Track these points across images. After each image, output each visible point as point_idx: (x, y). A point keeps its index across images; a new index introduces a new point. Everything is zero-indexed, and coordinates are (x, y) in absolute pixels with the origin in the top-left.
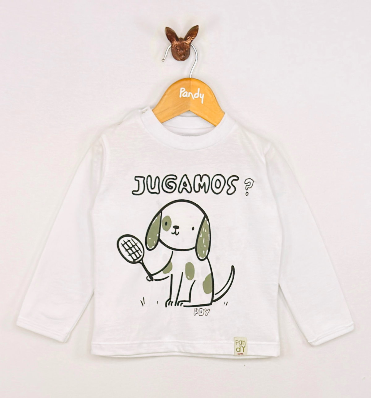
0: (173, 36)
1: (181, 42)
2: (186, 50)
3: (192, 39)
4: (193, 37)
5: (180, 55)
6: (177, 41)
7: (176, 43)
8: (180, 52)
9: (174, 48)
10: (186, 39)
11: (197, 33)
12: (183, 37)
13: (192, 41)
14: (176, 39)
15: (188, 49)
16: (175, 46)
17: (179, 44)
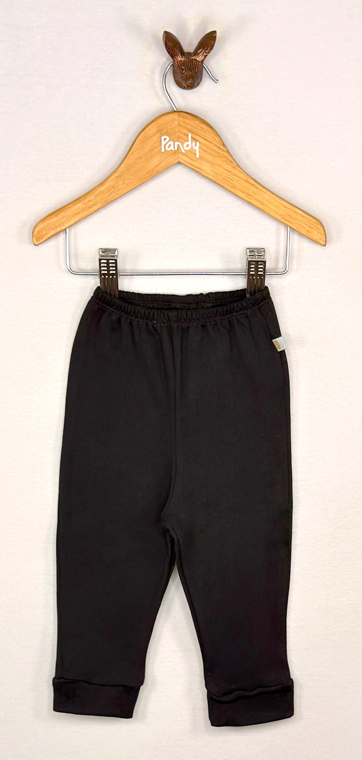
0: (176, 48)
1: (189, 58)
2: (196, 71)
3: (206, 53)
4: (207, 50)
6: (181, 55)
7: (180, 58)
8: (186, 73)
10: (196, 53)
11: (215, 43)
13: (206, 56)
14: (179, 53)
15: (198, 70)
16: (179, 65)
17: (184, 60)
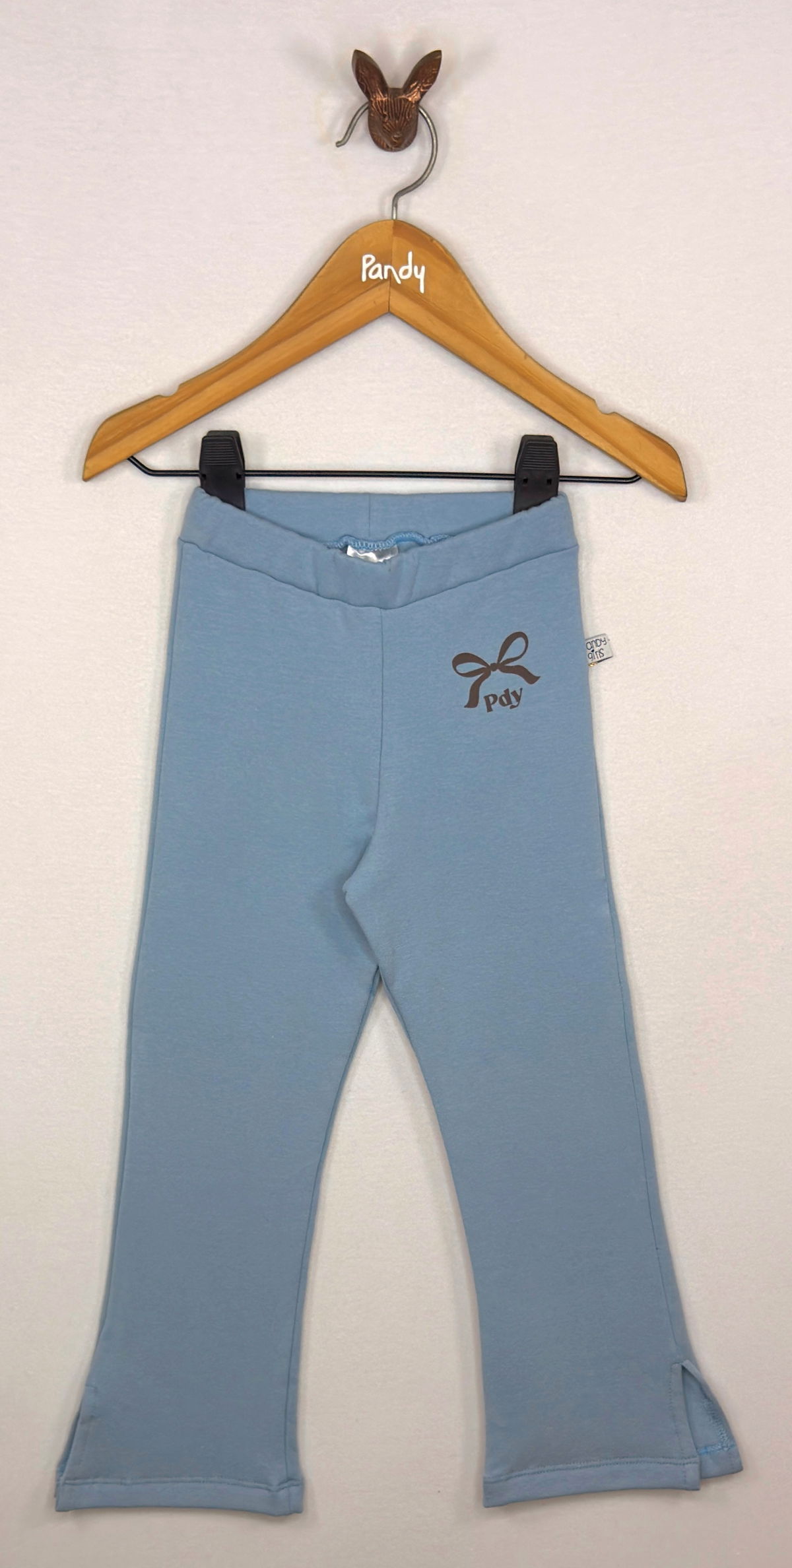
5: (389, 133)
9: (374, 114)
12: (401, 85)
